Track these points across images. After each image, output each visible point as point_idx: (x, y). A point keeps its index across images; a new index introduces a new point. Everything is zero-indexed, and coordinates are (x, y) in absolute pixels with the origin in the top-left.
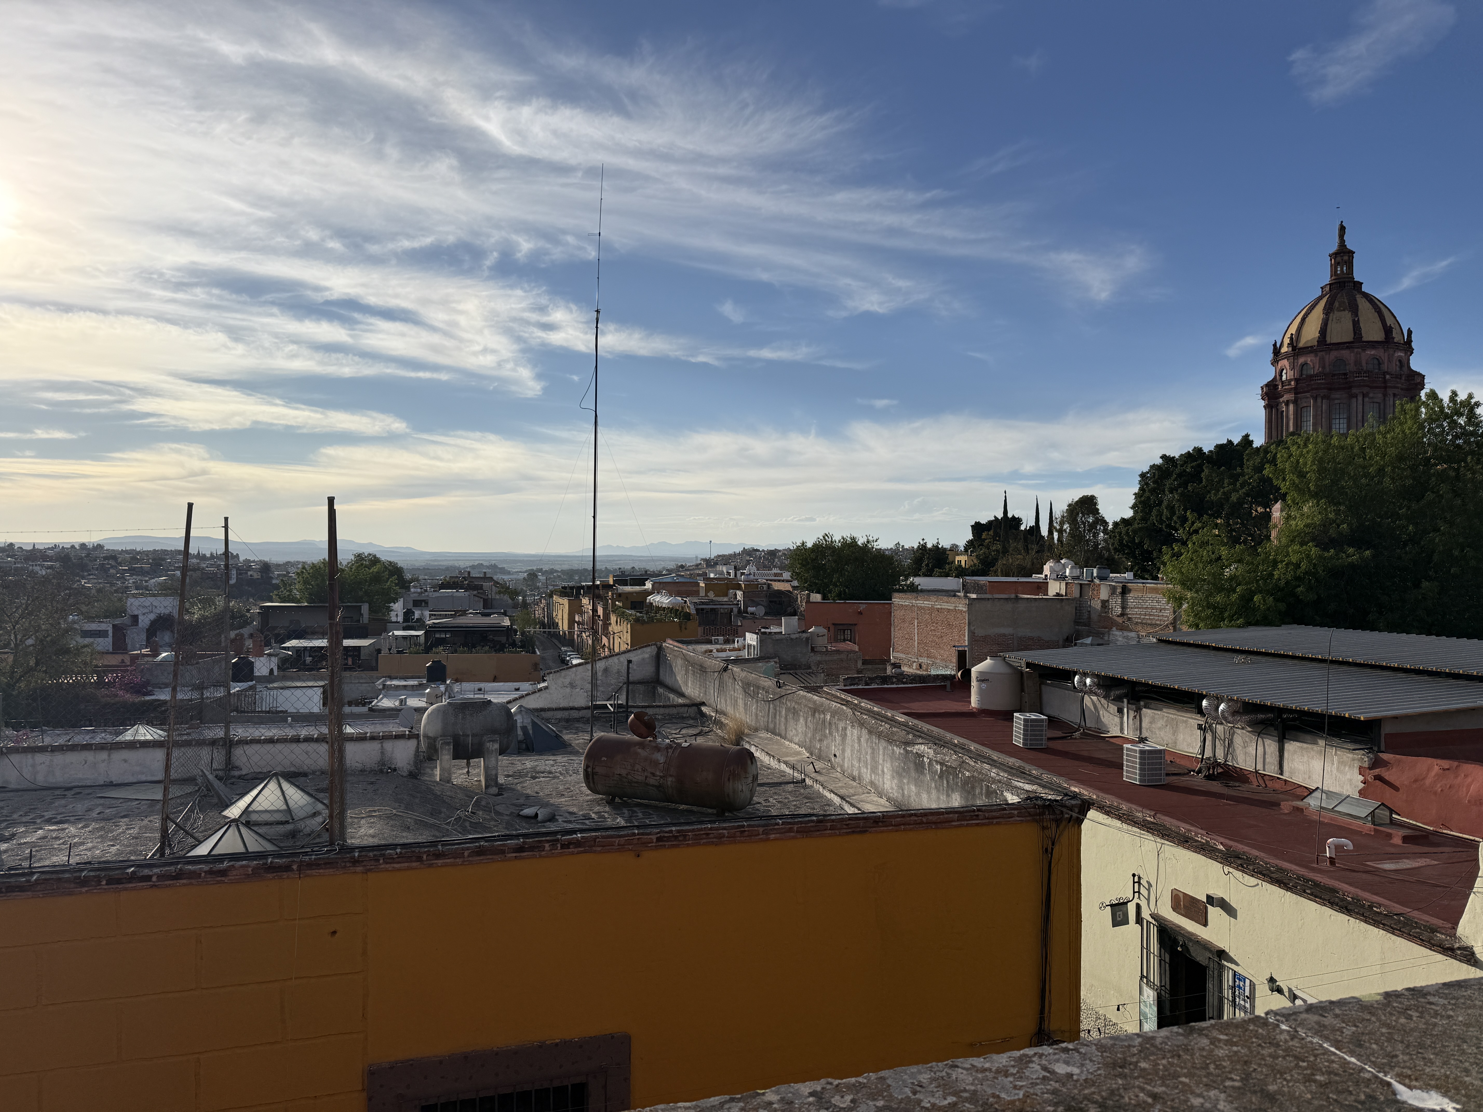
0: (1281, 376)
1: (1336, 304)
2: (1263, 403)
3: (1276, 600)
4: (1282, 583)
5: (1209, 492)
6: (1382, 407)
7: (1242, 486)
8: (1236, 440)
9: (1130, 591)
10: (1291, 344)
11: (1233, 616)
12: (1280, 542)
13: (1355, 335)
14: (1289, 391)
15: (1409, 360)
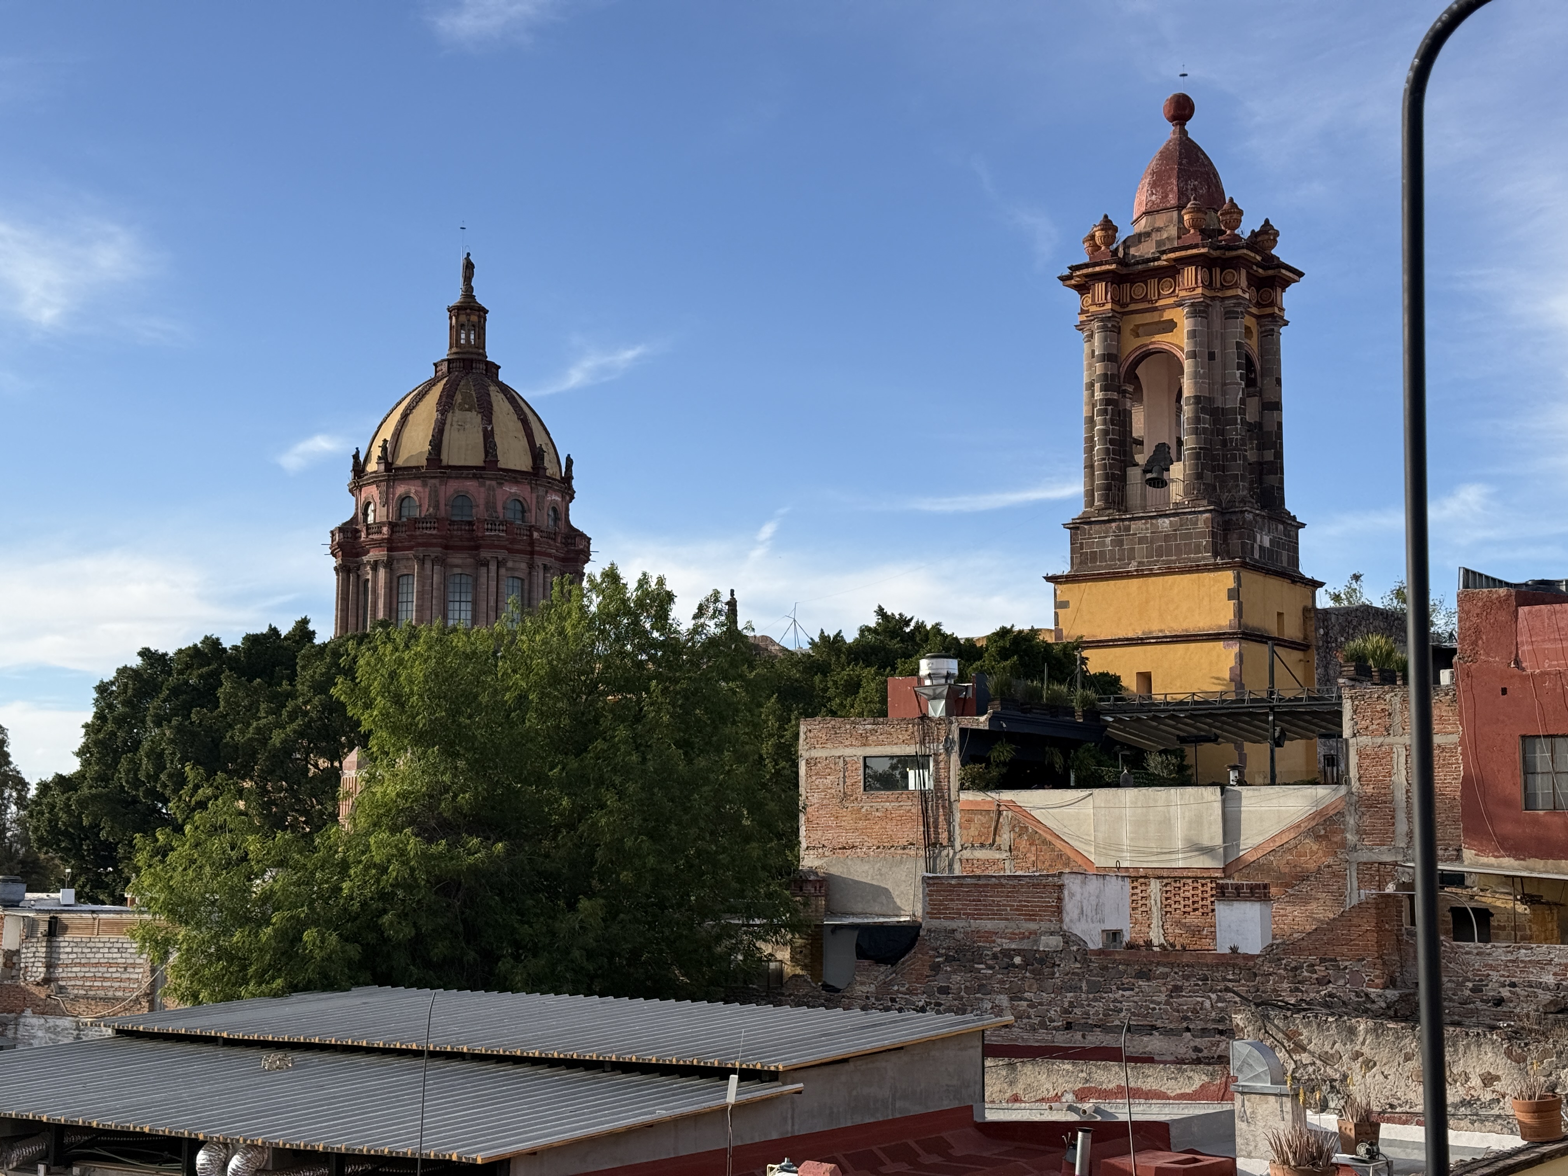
0: (366, 515)
1: (458, 398)
2: (333, 562)
3: (345, 939)
4: (356, 906)
5: (231, 726)
6: (526, 587)
7: (292, 717)
8: (285, 630)
9: (65, 929)
10: (383, 458)
11: (265, 972)
12: (355, 825)
13: (486, 456)
14: (378, 544)
15: (567, 509)
